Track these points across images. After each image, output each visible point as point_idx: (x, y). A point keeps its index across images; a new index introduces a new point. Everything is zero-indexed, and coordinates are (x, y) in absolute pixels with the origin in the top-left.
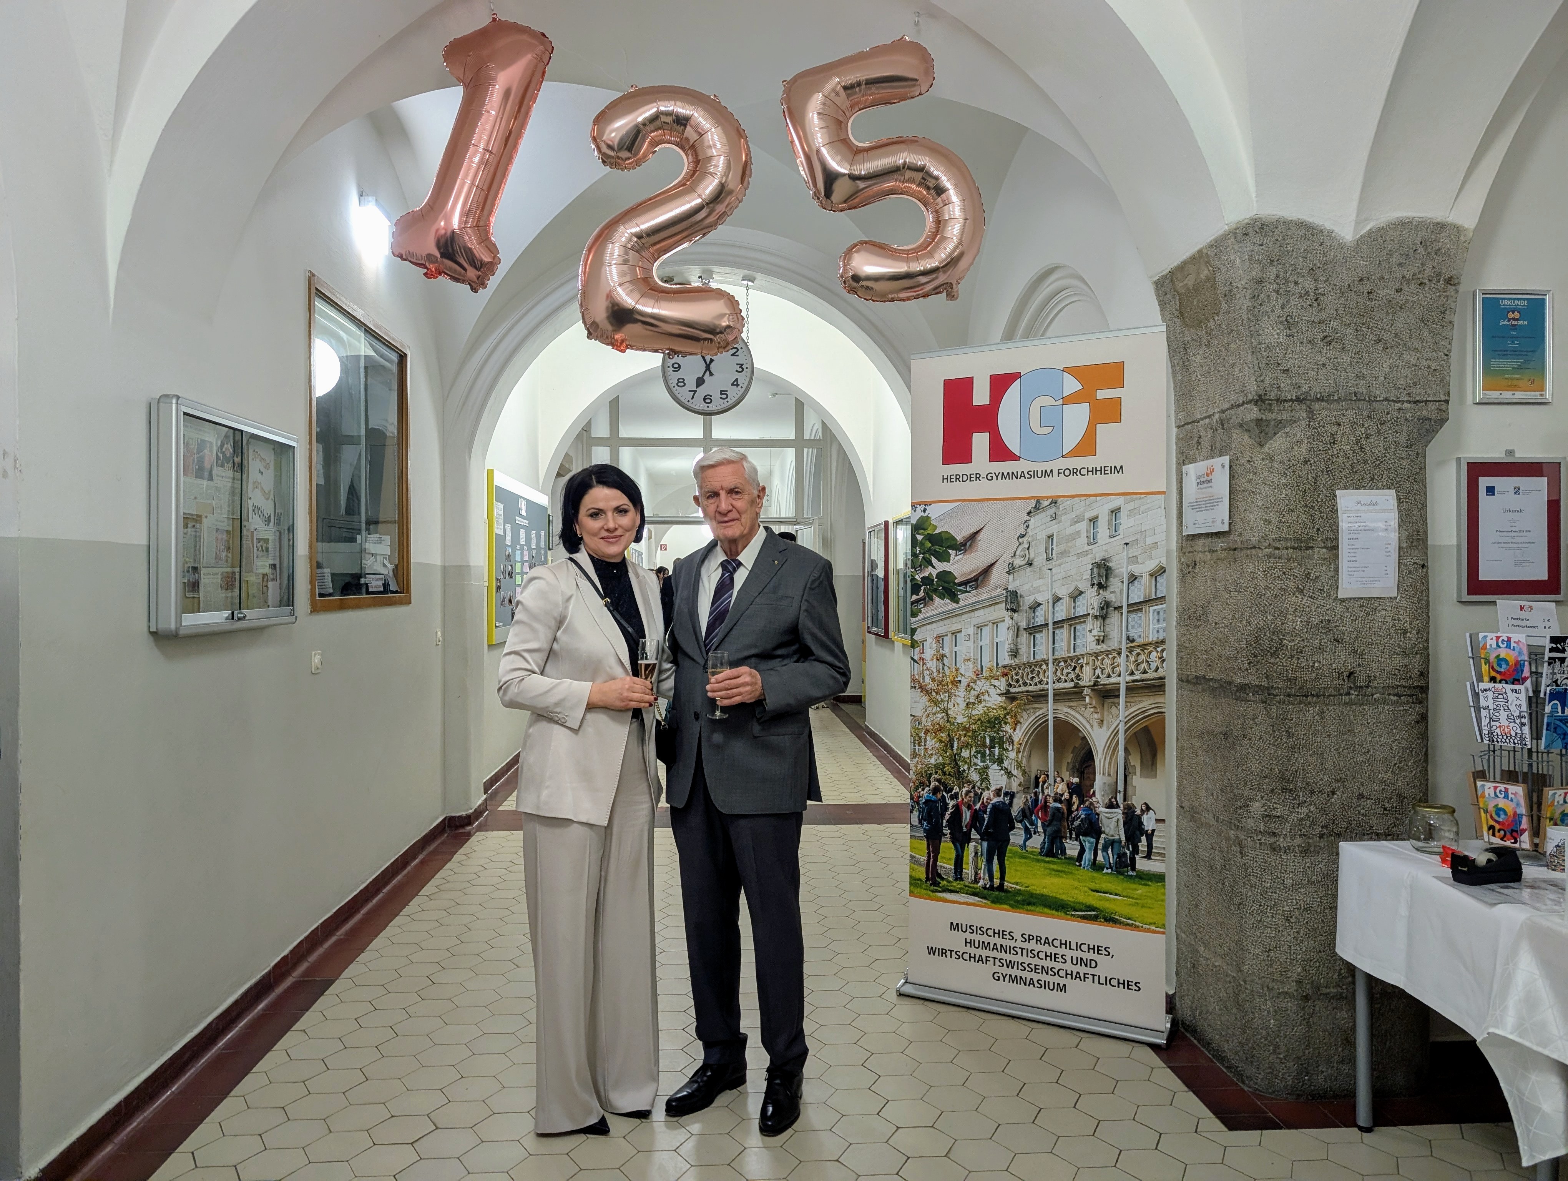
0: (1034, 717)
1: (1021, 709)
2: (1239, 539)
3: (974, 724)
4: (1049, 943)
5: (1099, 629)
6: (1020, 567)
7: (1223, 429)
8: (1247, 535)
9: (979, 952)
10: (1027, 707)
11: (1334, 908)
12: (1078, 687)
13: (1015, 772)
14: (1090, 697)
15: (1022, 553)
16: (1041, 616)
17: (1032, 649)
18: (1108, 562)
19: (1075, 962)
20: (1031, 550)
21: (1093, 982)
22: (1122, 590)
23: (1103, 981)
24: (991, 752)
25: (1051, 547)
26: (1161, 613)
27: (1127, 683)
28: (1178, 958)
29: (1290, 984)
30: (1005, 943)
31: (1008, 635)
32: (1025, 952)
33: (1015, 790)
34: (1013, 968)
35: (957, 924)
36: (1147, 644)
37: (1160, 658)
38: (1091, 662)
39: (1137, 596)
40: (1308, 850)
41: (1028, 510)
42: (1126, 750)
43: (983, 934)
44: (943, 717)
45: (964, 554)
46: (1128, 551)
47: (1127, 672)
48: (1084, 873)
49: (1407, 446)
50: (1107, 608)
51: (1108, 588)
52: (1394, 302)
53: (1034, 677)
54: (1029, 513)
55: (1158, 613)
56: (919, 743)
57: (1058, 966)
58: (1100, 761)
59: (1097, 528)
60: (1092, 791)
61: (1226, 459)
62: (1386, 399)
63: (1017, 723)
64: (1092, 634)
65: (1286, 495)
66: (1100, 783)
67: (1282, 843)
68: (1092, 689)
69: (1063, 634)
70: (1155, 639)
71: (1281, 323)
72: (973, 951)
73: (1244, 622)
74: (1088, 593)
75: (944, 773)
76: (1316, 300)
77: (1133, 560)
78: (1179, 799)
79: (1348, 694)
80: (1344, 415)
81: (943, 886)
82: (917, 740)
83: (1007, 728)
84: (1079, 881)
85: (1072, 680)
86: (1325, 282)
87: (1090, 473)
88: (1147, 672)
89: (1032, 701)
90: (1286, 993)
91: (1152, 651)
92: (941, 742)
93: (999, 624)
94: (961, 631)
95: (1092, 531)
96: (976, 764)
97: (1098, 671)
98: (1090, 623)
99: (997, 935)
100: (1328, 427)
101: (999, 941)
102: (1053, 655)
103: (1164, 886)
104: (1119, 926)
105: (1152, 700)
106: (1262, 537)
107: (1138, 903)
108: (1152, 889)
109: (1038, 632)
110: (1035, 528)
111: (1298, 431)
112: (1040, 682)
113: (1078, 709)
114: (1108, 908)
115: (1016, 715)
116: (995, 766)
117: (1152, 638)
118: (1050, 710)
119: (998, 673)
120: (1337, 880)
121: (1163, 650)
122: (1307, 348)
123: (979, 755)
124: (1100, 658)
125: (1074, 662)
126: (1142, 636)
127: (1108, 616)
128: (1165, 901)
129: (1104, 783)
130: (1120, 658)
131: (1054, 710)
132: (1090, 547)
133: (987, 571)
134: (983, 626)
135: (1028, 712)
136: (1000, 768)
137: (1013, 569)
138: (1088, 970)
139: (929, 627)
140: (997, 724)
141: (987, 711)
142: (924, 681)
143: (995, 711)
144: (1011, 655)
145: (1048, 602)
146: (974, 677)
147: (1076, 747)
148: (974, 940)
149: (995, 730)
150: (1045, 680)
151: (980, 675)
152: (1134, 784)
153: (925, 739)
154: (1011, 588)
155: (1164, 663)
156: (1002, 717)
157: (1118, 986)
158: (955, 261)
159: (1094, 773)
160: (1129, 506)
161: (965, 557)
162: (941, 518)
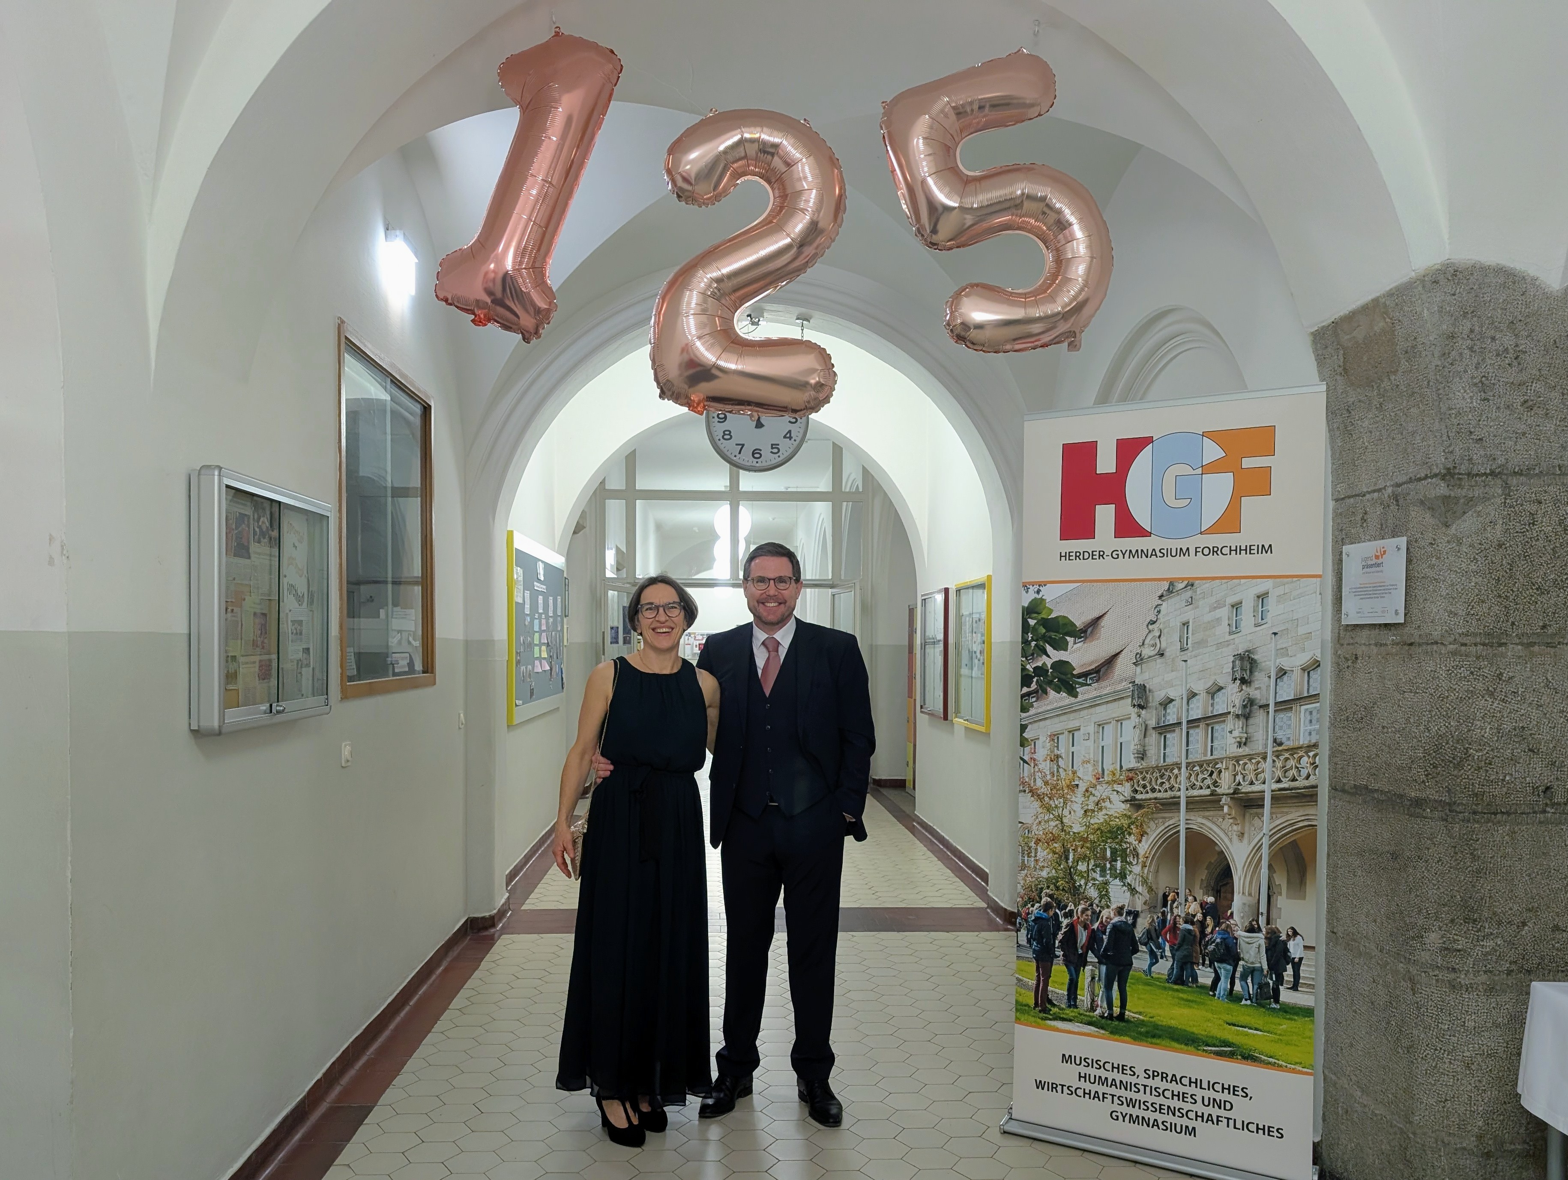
0: (1163, 827)
1: (1148, 819)
2: (1417, 633)
3: (1093, 834)
4: (1176, 1081)
5: (1240, 729)
6: (1150, 657)
8: (1426, 629)
9: (1094, 1088)
10: (1155, 816)
12: (1216, 795)
13: (1139, 889)
14: (1229, 807)
15: (1153, 642)
16: (1174, 713)
17: (1162, 751)
18: (1252, 653)
19: (1206, 1103)
20: (1163, 638)
21: (1228, 1126)
22: (1268, 687)
23: (1239, 1125)
24: (1112, 865)
25: (1186, 636)
26: (1314, 713)
27: (1272, 791)
28: (1326, 1102)
29: (1469, 1140)
30: (1126, 1079)
31: (1135, 734)
32: (1148, 1089)
33: (1139, 909)
34: (1134, 1107)
35: (1070, 1056)
36: (1297, 748)
37: (1312, 764)
38: (1231, 767)
39: (1287, 692)
40: (1493, 988)
41: (1160, 593)
42: (1270, 867)
43: (1100, 1068)
44: (1056, 826)
45: (1084, 642)
46: (1276, 641)
47: (1273, 778)
48: (1219, 1003)
50: (1251, 706)
51: (1252, 684)
53: (1164, 783)
54: (1161, 597)
55: (1311, 713)
56: (1029, 854)
57: (1186, 1107)
58: (1240, 879)
59: (1241, 614)
60: (1229, 912)
61: (1402, 541)
63: (1143, 834)
64: (1233, 735)
65: (1476, 583)
66: (1239, 904)
67: (1463, 979)
68: (1231, 798)
69: (1198, 734)
70: (1306, 742)
71: (1475, 385)
72: (1088, 1086)
73: (1422, 727)
74: (1229, 688)
75: (1057, 888)
77: (1283, 652)
78: (1329, 922)
79: (1544, 811)
80: (1546, 491)
81: (1054, 1014)
82: (1027, 851)
83: (1132, 839)
84: (1212, 1012)
85: (1209, 787)
86: (1527, 337)
87: (1233, 553)
88: (1297, 780)
89: (1161, 810)
90: (1464, 1149)
91: (1302, 757)
92: (1055, 853)
93: (1124, 722)
94: (1079, 729)
95: (1234, 619)
96: (1094, 879)
97: (1239, 778)
98: (1230, 723)
99: (1116, 1070)
100: (1526, 506)
101: (1118, 1077)
102: (1187, 758)
103: (1313, 1021)
104: (1259, 1064)
105: (1301, 812)
106: (1446, 631)
107: (1280, 1040)
108: (1298, 1024)
109: (1169, 732)
110: (1167, 614)
111: (1492, 511)
112: (1171, 788)
113: (1215, 819)
114: (1246, 1045)
115: (1142, 825)
116: (1117, 882)
117: (1303, 741)
118: (1182, 819)
119: (1122, 777)
121: (1315, 756)
122: (1504, 414)
123: (1098, 869)
124: (1241, 762)
125: (1211, 767)
126: (1291, 739)
127: (1252, 715)
128: (1310, 1038)
129: (1244, 904)
130: (1265, 763)
131: (1187, 820)
132: (1232, 637)
133: (1111, 661)
134: (1105, 724)
135: (1156, 822)
136: (1122, 884)
137: (1142, 660)
138: (1221, 1112)
139: (1042, 723)
140: (1119, 835)
141: (1108, 820)
142: (1035, 785)
143: (1117, 820)
144: (1138, 757)
145: (1182, 698)
146: (1094, 781)
147: (1210, 862)
148: (1089, 1075)
149: (1117, 841)
150: (1176, 786)
151: (1101, 780)
152: (1278, 906)
153: (1036, 849)
154: (1138, 681)
155: (1315, 770)
156: (1126, 826)
157: (1257, 1132)
158: (1078, 309)
159: (1233, 893)
160: (1279, 591)
161: (1086, 645)
162: (1057, 600)
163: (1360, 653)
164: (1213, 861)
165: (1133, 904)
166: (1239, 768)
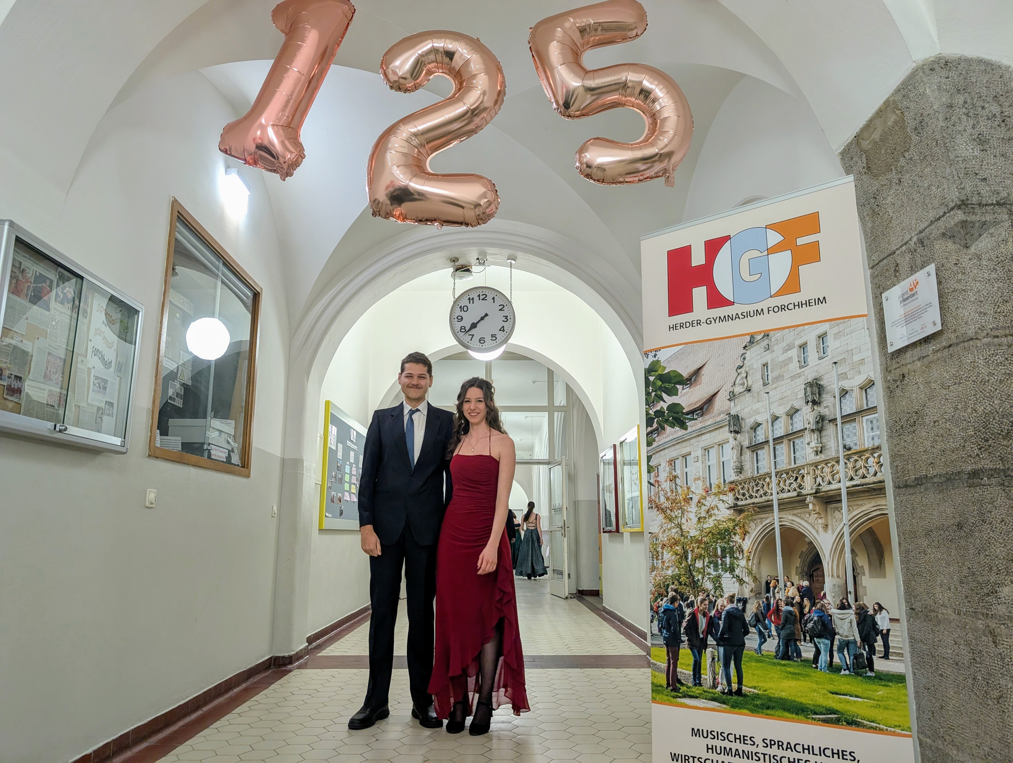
0: (761, 526)
1: (748, 520)
2: (953, 336)
3: (706, 536)
4: (791, 748)
5: (816, 441)
6: (740, 393)
7: (924, 246)
8: (961, 330)
9: (721, 758)
10: (754, 517)
12: (801, 496)
13: (746, 579)
14: (814, 504)
15: (741, 382)
16: (762, 434)
17: (756, 465)
18: (819, 380)
20: (749, 378)
22: (834, 405)
24: (722, 561)
25: (766, 374)
26: (875, 422)
27: (847, 488)
30: (748, 748)
31: (733, 454)
32: (767, 757)
33: (747, 595)
35: (698, 730)
36: (864, 451)
37: (877, 463)
38: (811, 472)
39: (849, 407)
41: (744, 345)
42: (853, 551)
43: (724, 740)
44: (677, 532)
45: (690, 387)
46: (837, 369)
47: (846, 477)
50: (823, 420)
51: (822, 404)
53: (759, 490)
54: (745, 347)
55: (872, 422)
56: (657, 557)
58: (828, 564)
59: (807, 352)
60: (822, 593)
61: (932, 268)
63: (745, 533)
64: (811, 446)
65: (998, 288)
66: (830, 586)
68: (814, 497)
69: (783, 449)
70: (871, 446)
71: (974, 140)
72: (715, 757)
73: (969, 410)
74: (804, 410)
75: (680, 584)
76: (1003, 121)
77: (843, 376)
81: (683, 692)
82: (655, 555)
83: (737, 538)
84: (817, 683)
85: (795, 490)
86: (1009, 106)
87: (797, 307)
88: (866, 477)
91: (869, 457)
92: (677, 554)
93: (724, 446)
94: (690, 454)
95: (803, 356)
96: (709, 574)
97: (819, 480)
98: (808, 437)
99: (738, 741)
101: (740, 747)
102: (776, 468)
103: (905, 687)
104: (862, 729)
105: (873, 503)
106: (979, 328)
107: (879, 705)
108: (893, 690)
109: (760, 449)
110: (751, 359)
111: (1002, 231)
112: (765, 494)
113: (803, 516)
114: (849, 712)
115: (744, 526)
116: (728, 574)
117: (868, 444)
118: (776, 518)
119: (725, 489)
123: (712, 565)
124: (819, 467)
125: (796, 474)
126: (858, 444)
127: (824, 429)
128: (905, 702)
129: (834, 585)
130: (838, 466)
131: (780, 518)
132: (802, 370)
133: (710, 400)
134: (710, 448)
135: (755, 522)
136: (732, 576)
137: (734, 396)
139: (662, 453)
140: (727, 535)
141: (717, 524)
142: (659, 501)
143: (724, 524)
144: (737, 472)
145: (768, 422)
146: (704, 494)
147: (802, 552)
148: (716, 746)
149: (725, 540)
150: (769, 491)
151: (710, 492)
152: (863, 585)
153: (662, 553)
154: (733, 412)
155: (881, 467)
156: (732, 528)
158: (669, 155)
159: (823, 576)
160: (835, 330)
161: (691, 390)
162: (669, 360)
163: (905, 371)
164: (804, 551)
165: (742, 593)
166: (818, 472)
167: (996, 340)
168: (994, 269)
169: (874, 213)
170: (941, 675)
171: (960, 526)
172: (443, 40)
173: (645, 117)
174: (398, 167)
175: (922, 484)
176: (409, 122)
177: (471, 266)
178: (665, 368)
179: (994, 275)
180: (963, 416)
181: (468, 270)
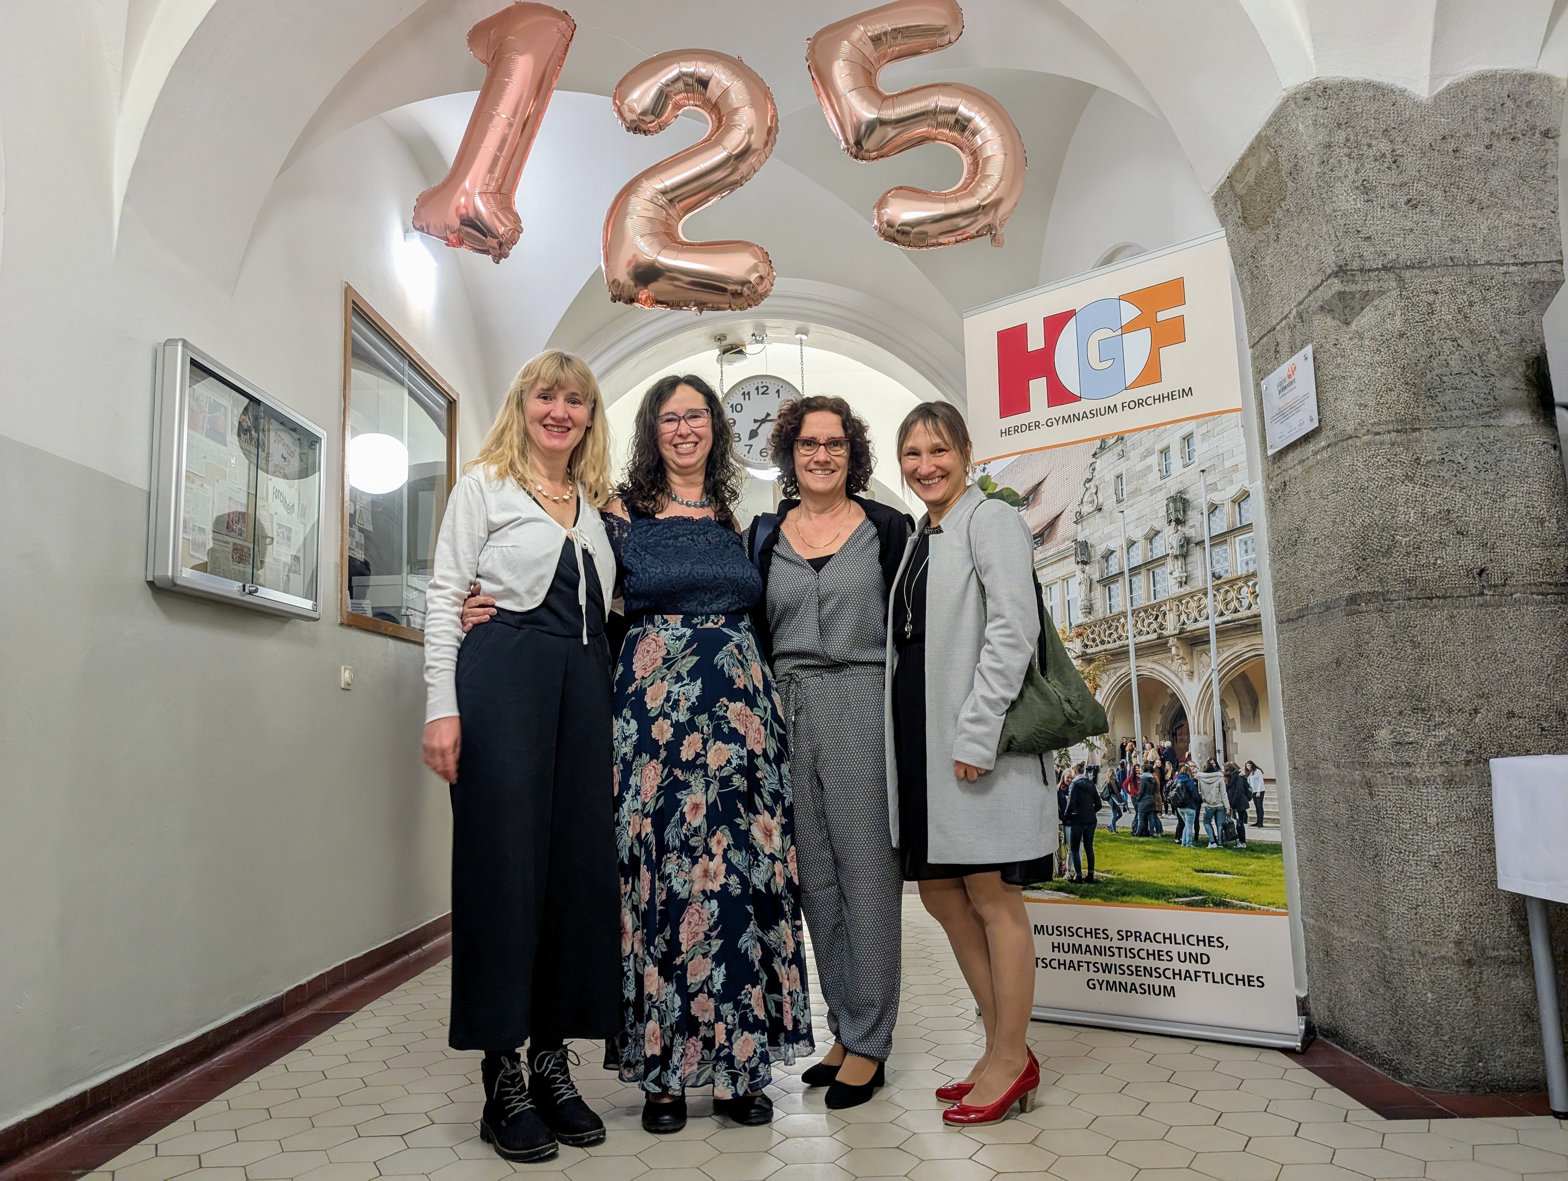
0: (1115, 678)
1: (1100, 671)
2: (1331, 434)
4: (1150, 939)
5: (1180, 569)
6: (1089, 513)
7: (1303, 321)
8: (1340, 427)
9: (1069, 957)
10: (1106, 667)
11: (1491, 850)
12: (1162, 638)
13: (1097, 743)
14: (1177, 647)
15: (1090, 499)
16: (1116, 564)
17: (1108, 603)
18: (1184, 494)
19: (1183, 959)
20: (1100, 494)
21: (1207, 981)
22: (1202, 523)
23: (1218, 979)
25: (1120, 488)
26: (1249, 543)
27: (1216, 625)
28: (1307, 951)
29: (1447, 947)
30: (1099, 943)
31: (1081, 591)
32: (1123, 951)
33: (1098, 764)
34: (1110, 972)
35: (1042, 926)
36: (1237, 579)
37: (1252, 594)
38: (1174, 608)
39: (1220, 525)
40: (1452, 780)
41: (1093, 452)
42: (1222, 702)
43: (1073, 935)
45: (1027, 509)
46: (1204, 479)
47: (1215, 613)
48: (1185, 851)
49: (1519, 313)
50: (1188, 545)
51: (1187, 523)
52: (1484, 158)
53: (1112, 634)
54: (1094, 455)
55: (1246, 543)
57: (1163, 965)
58: (1194, 719)
59: (1170, 458)
60: (1187, 754)
61: (1309, 350)
62: (1488, 263)
63: (1096, 687)
64: (1174, 576)
65: (1382, 373)
66: (1196, 745)
67: (1419, 773)
68: (1178, 638)
69: (1140, 581)
70: (1244, 572)
71: (1357, 188)
72: (1062, 956)
73: (1348, 524)
74: (1165, 531)
76: (1394, 162)
77: (1212, 487)
79: (1482, 594)
80: (1440, 282)
84: (1180, 861)
85: (1155, 631)
86: (1403, 142)
87: (1157, 401)
88: (1239, 611)
89: (1111, 661)
90: (1444, 957)
91: (1242, 587)
93: (1069, 580)
95: (1164, 463)
97: (1183, 617)
98: (1170, 564)
99: (1089, 935)
100: (1424, 297)
101: (1091, 942)
102: (1132, 606)
103: (1282, 858)
104: (1232, 910)
105: (1247, 642)
106: (1359, 424)
107: (1251, 881)
108: (1267, 862)
109: (1113, 582)
110: (1102, 470)
111: (1389, 302)
112: (1119, 638)
113: (1164, 662)
114: (1217, 891)
115: (1094, 678)
117: (1241, 571)
118: (1133, 667)
119: (1071, 634)
120: (1492, 817)
122: (1389, 213)
124: (1184, 602)
125: (1155, 611)
126: (1230, 571)
127: (1190, 553)
128: (1284, 876)
129: (1201, 744)
130: (1206, 597)
131: (1137, 667)
132: (1164, 481)
133: (1052, 524)
134: (1051, 584)
135: (1108, 673)
137: (1082, 517)
138: (1200, 967)
144: (1085, 612)
145: (1122, 548)
147: (1163, 706)
148: (1063, 944)
150: (1124, 634)
152: (1235, 742)
154: (1080, 538)
155: (1257, 599)
157: (1237, 984)
158: (996, 204)
159: (1188, 733)
160: (1203, 429)
161: (1029, 512)
162: (1002, 474)
163: (1287, 479)
164: (1166, 705)
166: (1182, 608)
167: (1377, 437)
168: (1378, 350)
169: (1254, 277)
170: (1323, 842)
171: (1338, 663)
172: (694, 63)
173: (963, 156)
174: (642, 236)
175: (1304, 616)
176: (654, 176)
177: (744, 345)
178: (996, 485)
179: (1377, 358)
180: (1341, 531)
181: (741, 352)
